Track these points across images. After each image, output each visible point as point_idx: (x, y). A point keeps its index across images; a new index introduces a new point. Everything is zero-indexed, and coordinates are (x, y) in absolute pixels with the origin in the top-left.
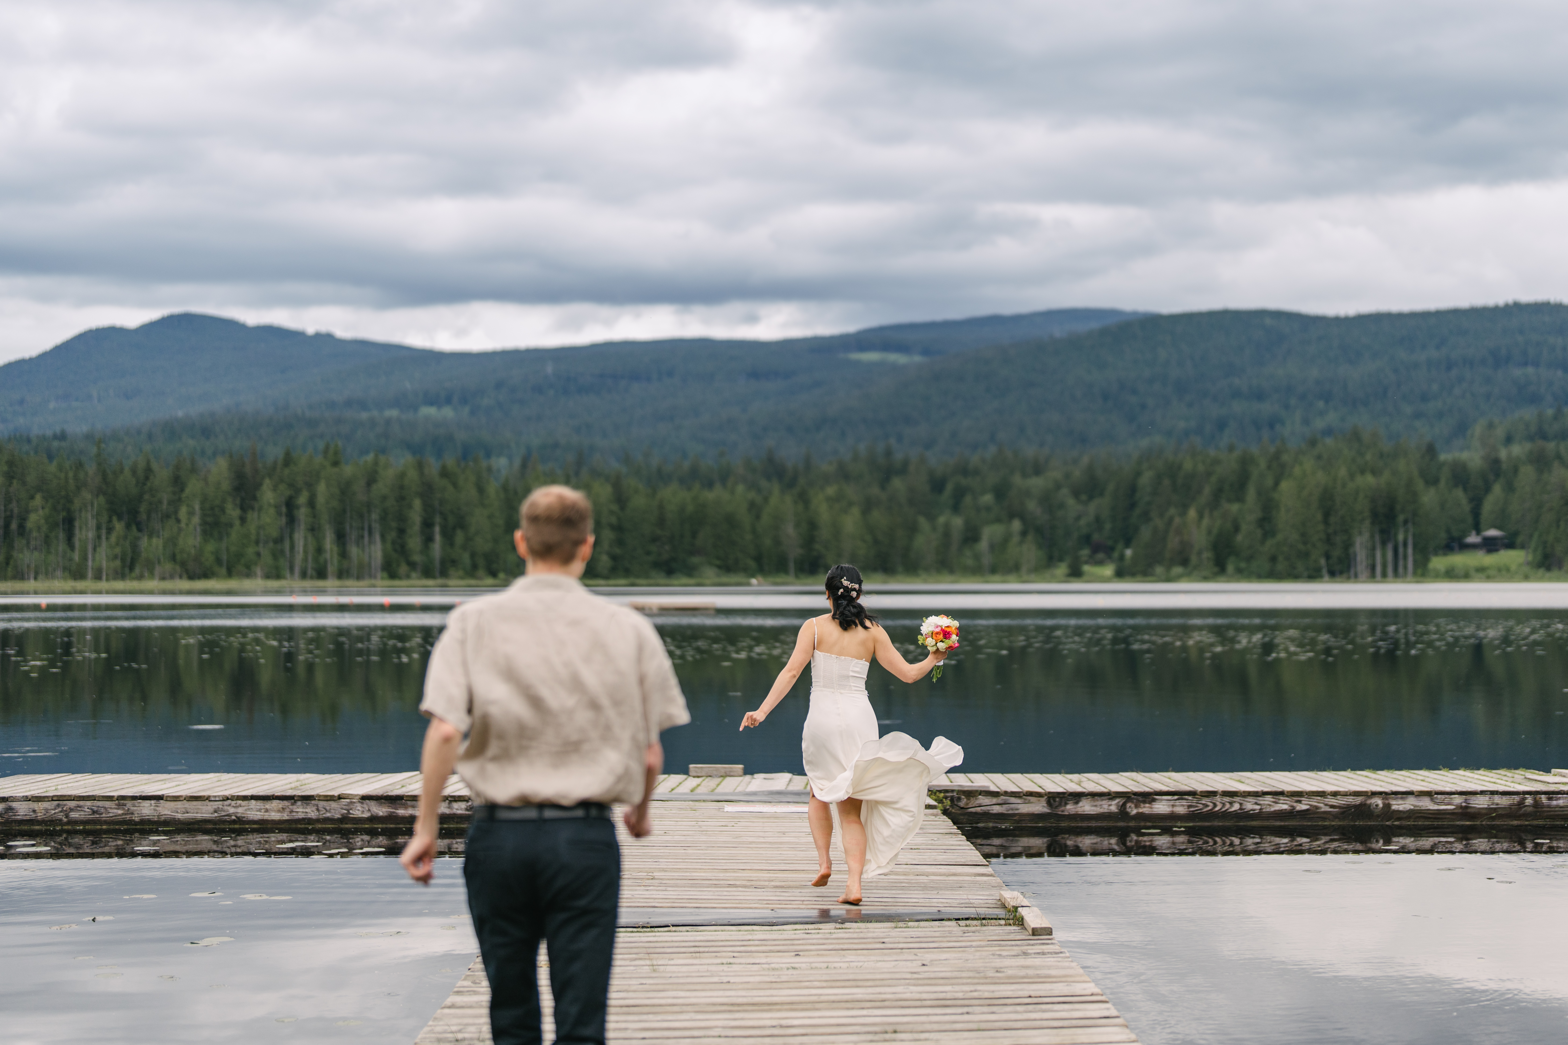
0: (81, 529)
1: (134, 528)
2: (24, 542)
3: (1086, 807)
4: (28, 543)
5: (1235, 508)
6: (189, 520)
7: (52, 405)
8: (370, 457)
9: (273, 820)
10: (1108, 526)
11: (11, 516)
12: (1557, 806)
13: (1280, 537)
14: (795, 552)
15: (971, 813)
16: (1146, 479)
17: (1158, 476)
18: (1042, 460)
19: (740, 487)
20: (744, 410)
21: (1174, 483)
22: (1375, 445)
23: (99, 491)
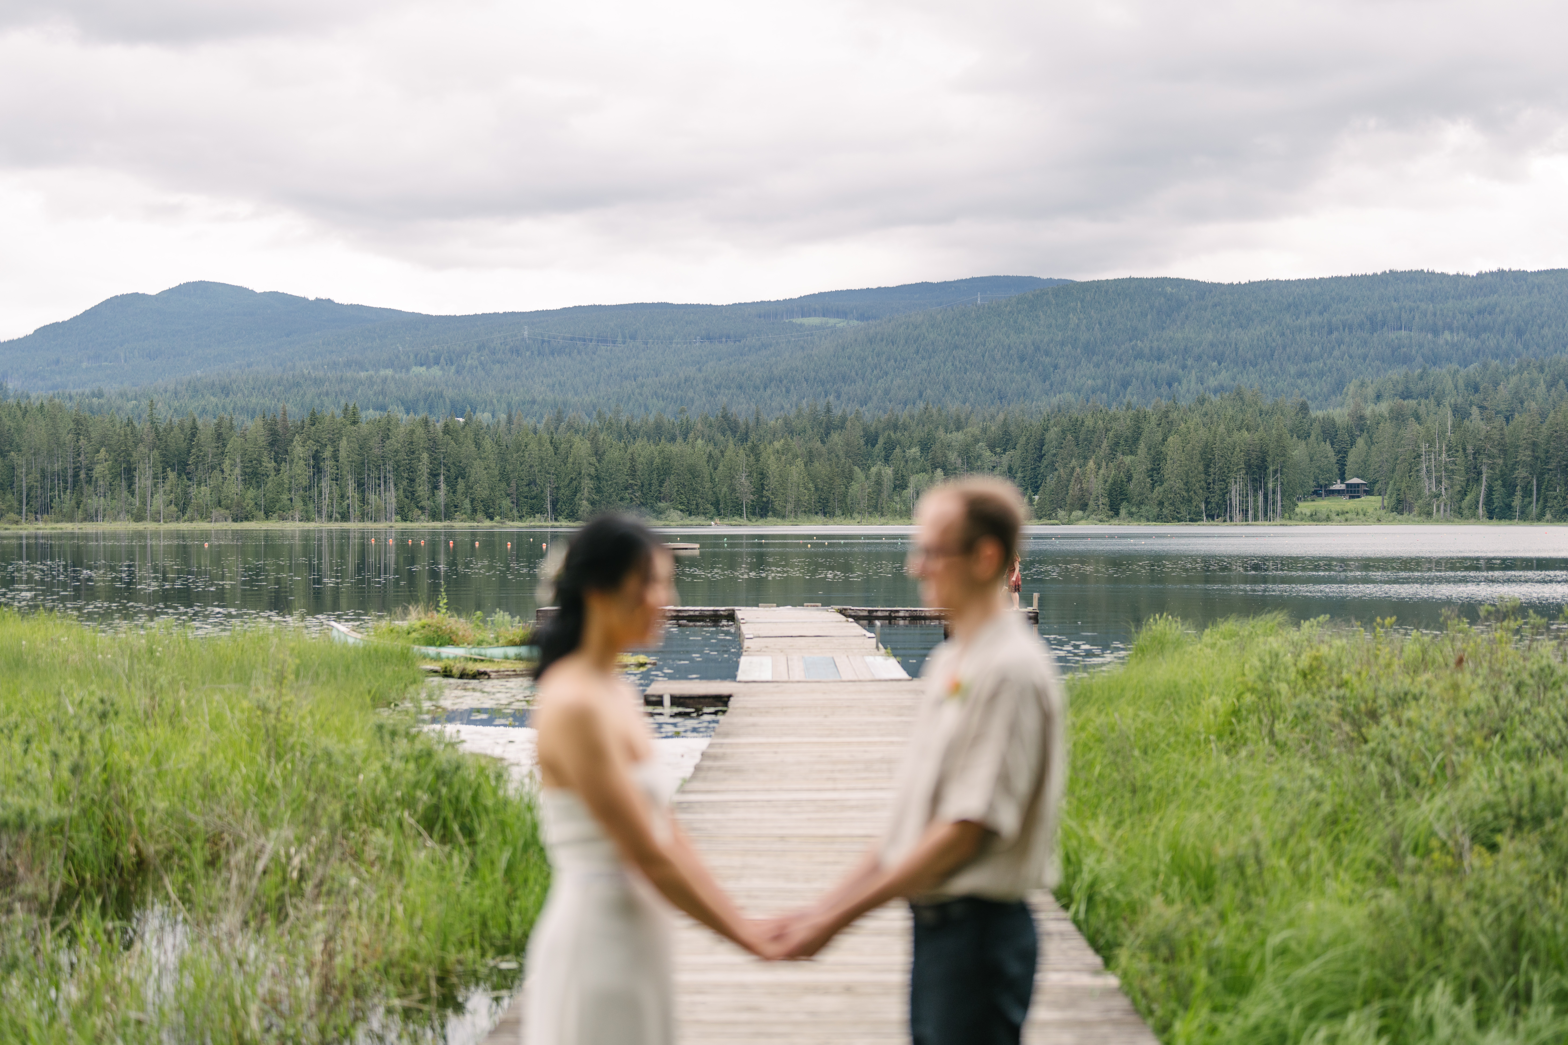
0: (140, 478)
1: (185, 477)
2: (92, 489)
4: (95, 490)
5: (1128, 459)
6: (232, 470)
7: (84, 365)
11: (80, 467)
13: (1166, 485)
14: (748, 498)
16: (1053, 434)
17: (1063, 432)
18: (963, 416)
19: (699, 441)
20: (700, 370)
21: (1077, 438)
22: (1256, 403)
23: (154, 446)
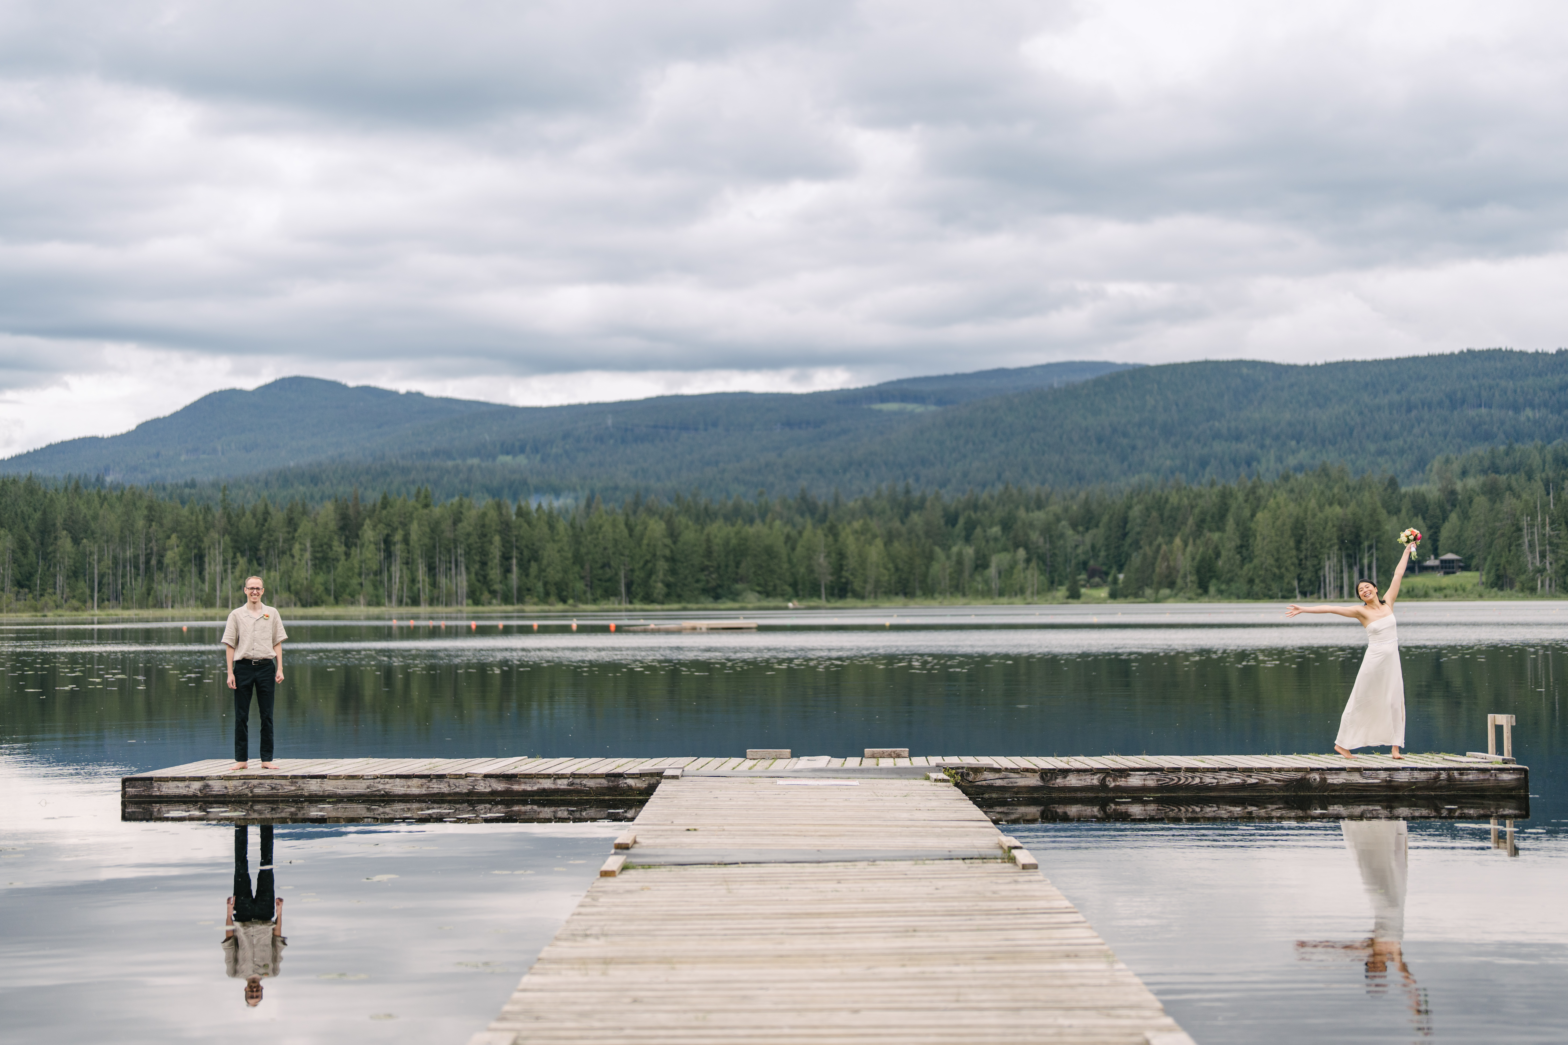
0: (210, 564)
1: (255, 562)
2: (163, 575)
3: (1073, 781)
4: (166, 576)
5: (1216, 536)
6: (302, 555)
7: (183, 458)
8: (456, 499)
9: (413, 795)
10: (1103, 553)
11: (151, 553)
12: (1468, 780)
13: (1256, 561)
14: (826, 579)
15: (978, 785)
16: (1136, 512)
17: (1147, 509)
18: (1043, 496)
19: (778, 523)
20: (780, 455)
21: (1161, 515)
22: (1342, 479)
23: (225, 532)
